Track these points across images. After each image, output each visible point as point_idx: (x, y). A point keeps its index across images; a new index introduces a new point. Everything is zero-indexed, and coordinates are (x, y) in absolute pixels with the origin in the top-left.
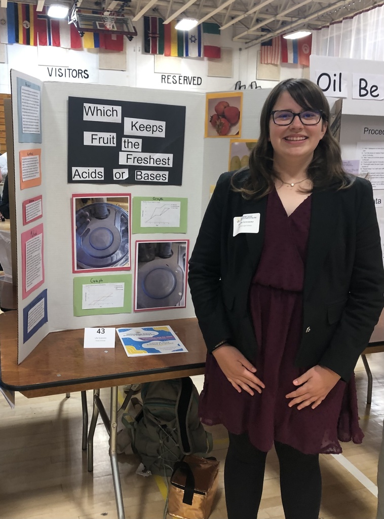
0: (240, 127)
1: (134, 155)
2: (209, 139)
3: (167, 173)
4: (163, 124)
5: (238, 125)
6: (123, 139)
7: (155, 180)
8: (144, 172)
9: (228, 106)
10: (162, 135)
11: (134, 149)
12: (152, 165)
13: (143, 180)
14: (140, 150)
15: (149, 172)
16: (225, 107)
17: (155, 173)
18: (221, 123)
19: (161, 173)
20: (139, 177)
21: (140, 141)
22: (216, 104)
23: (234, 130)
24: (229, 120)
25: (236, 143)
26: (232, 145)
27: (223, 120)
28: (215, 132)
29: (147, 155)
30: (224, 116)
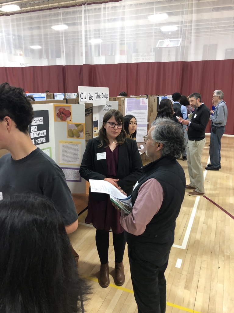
0: (71, 118)
1: (35, 133)
2: (57, 122)
3: (45, 138)
4: (42, 118)
5: (70, 117)
6: (31, 127)
7: (42, 142)
8: (38, 139)
9: (65, 109)
10: (42, 123)
11: (35, 131)
12: (40, 136)
13: (38, 143)
14: (37, 130)
15: (40, 139)
16: (63, 110)
17: (41, 139)
18: (62, 116)
19: (43, 138)
20: (37, 142)
21: (36, 127)
22: (59, 109)
23: (68, 119)
24: (66, 115)
25: (70, 124)
26: (68, 125)
27: (63, 115)
28: (59, 119)
29: (39, 132)
30: (63, 113)
